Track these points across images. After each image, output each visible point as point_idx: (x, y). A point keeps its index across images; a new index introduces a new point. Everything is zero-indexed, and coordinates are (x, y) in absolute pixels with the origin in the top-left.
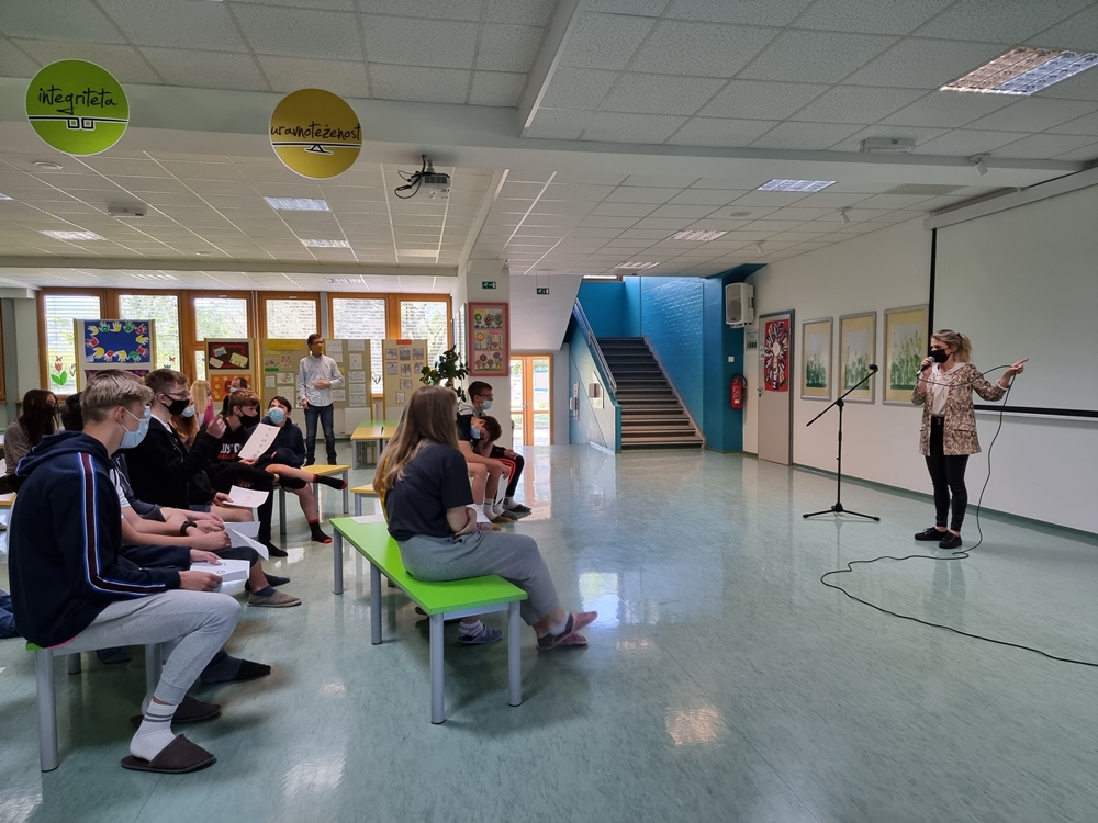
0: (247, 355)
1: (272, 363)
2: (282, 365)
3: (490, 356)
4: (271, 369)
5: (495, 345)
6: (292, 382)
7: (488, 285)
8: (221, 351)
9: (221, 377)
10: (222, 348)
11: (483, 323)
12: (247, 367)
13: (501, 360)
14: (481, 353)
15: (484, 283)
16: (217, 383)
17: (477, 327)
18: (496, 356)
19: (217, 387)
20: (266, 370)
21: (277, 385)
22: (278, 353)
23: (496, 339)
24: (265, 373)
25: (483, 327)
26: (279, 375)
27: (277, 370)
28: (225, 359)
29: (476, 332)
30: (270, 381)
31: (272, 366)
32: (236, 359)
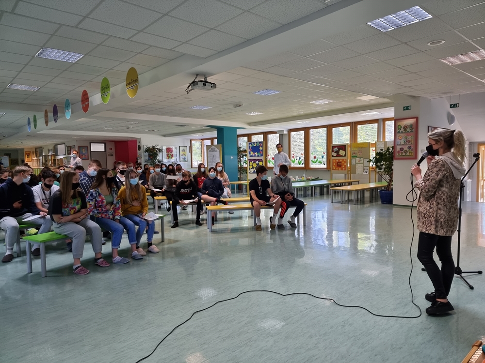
0: (345, 151)
1: (355, 154)
2: (358, 155)
3: (406, 148)
4: (354, 157)
5: (409, 141)
6: (362, 162)
7: (406, 108)
8: (336, 149)
9: (336, 160)
10: (337, 148)
11: (402, 130)
12: (345, 156)
13: (412, 150)
14: (400, 147)
15: (404, 107)
16: (334, 162)
17: (399, 132)
18: (409, 148)
19: (334, 164)
20: (352, 157)
21: (356, 163)
22: (357, 149)
23: (409, 138)
24: (352, 158)
25: (402, 132)
26: (357, 159)
27: (356, 157)
28: (337, 152)
29: (398, 135)
30: (353, 161)
31: (354, 155)
32: (342, 152)
